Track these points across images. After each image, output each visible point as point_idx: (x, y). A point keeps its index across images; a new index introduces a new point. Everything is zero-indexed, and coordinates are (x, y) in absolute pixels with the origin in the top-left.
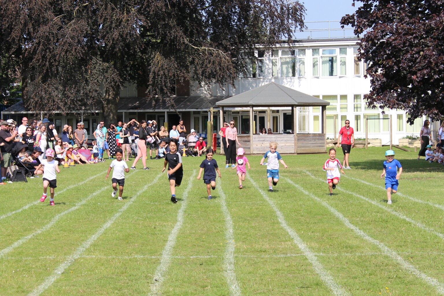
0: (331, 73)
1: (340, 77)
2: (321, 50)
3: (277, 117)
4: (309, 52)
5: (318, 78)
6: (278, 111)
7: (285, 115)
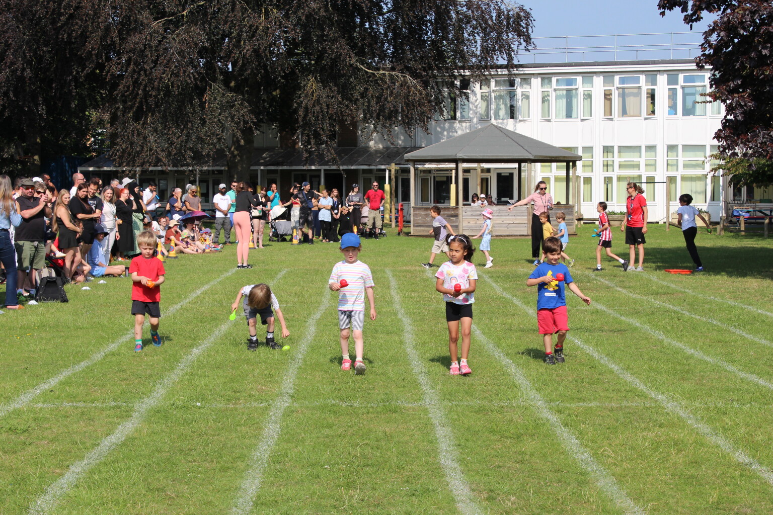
0: (569, 115)
1: (582, 120)
2: (554, 79)
3: (487, 179)
4: (536, 82)
5: (549, 121)
6: (488, 170)
7: (499, 175)
